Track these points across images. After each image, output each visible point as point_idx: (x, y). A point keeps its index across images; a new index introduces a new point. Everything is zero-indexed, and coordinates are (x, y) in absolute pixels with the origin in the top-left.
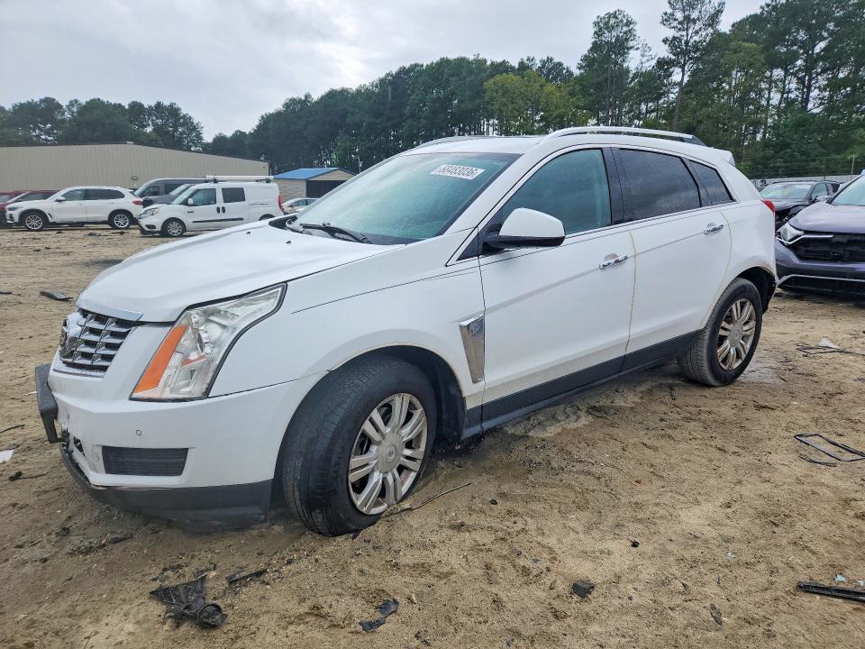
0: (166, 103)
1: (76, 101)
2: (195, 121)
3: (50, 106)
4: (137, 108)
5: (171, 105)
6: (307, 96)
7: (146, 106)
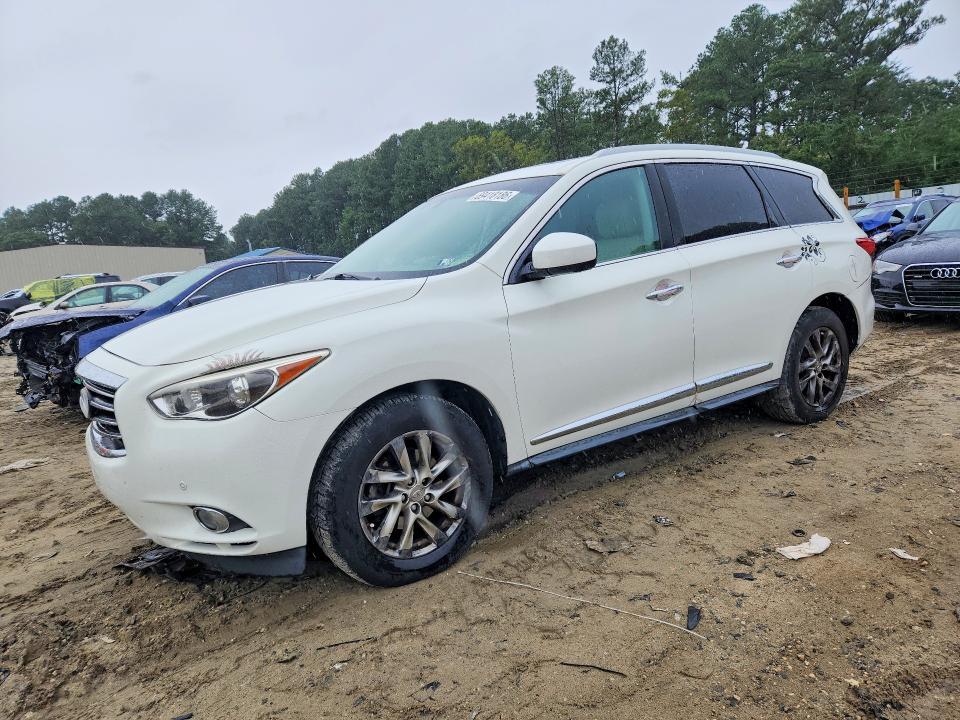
0: (179, 191)
1: (89, 198)
2: (208, 206)
3: (65, 203)
4: (150, 198)
5: (184, 192)
6: (318, 171)
7: (159, 195)
